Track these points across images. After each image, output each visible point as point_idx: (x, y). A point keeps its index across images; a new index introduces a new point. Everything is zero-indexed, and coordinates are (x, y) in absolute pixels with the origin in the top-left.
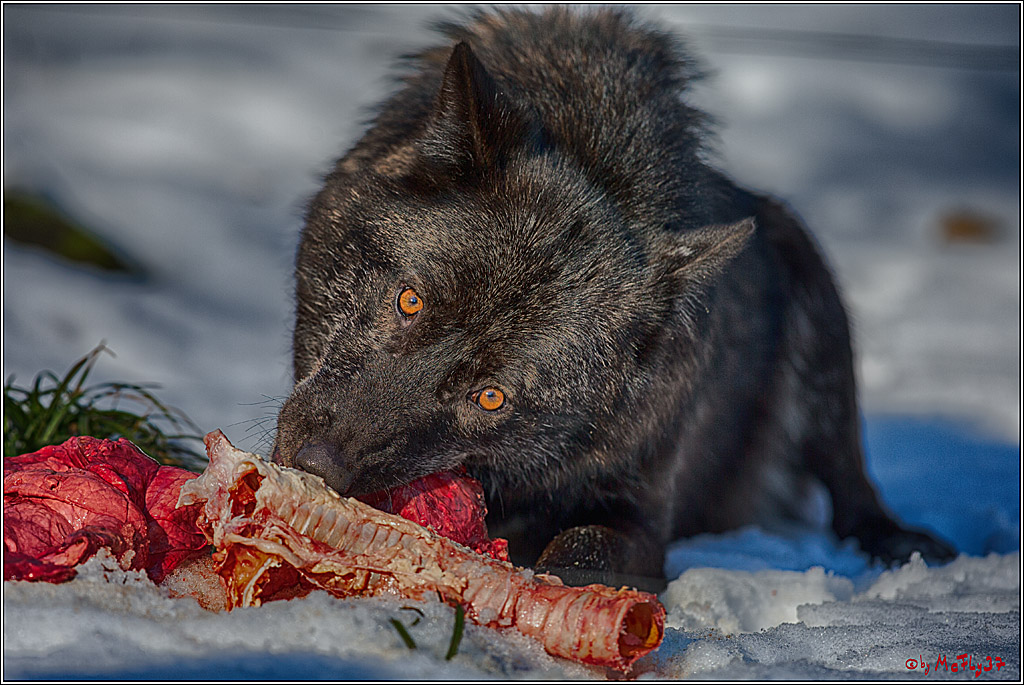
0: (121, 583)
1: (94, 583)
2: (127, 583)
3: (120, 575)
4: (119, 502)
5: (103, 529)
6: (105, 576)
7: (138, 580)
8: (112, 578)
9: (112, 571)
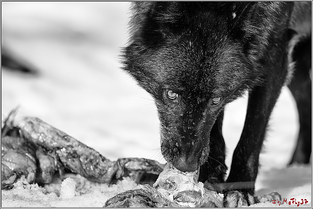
0: (29, 188)
1: (20, 190)
2: (31, 188)
3: (29, 186)
4: (25, 160)
5: (20, 169)
6: (24, 187)
7: (35, 187)
8: (26, 187)
9: (26, 185)
